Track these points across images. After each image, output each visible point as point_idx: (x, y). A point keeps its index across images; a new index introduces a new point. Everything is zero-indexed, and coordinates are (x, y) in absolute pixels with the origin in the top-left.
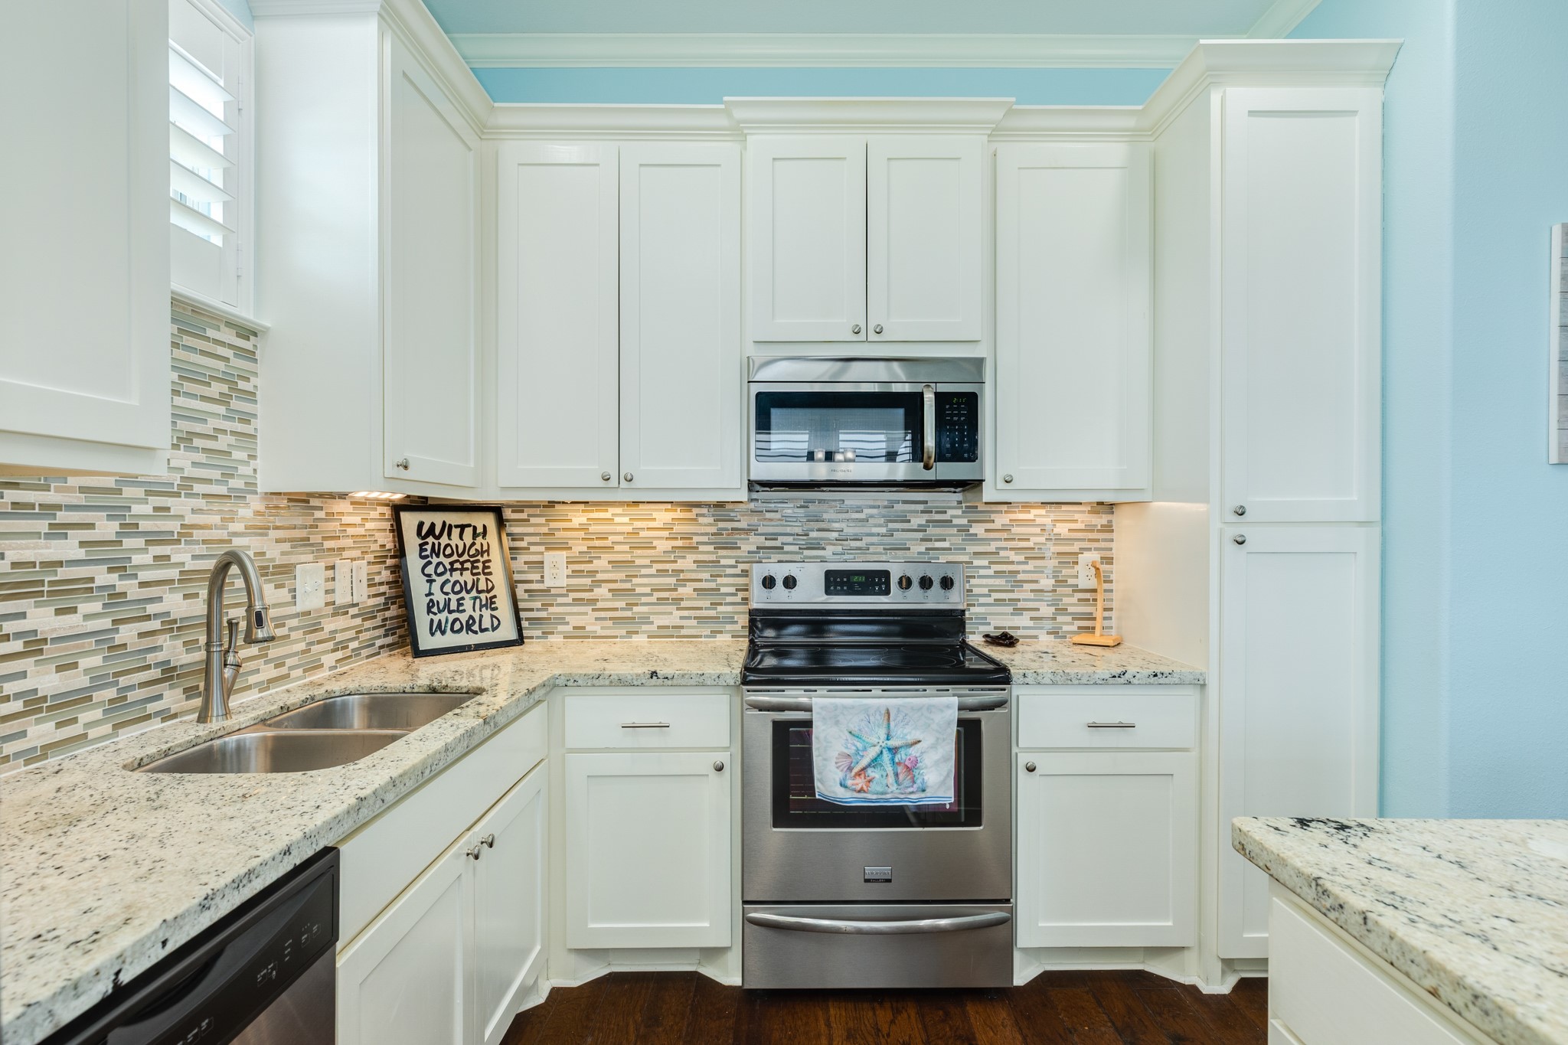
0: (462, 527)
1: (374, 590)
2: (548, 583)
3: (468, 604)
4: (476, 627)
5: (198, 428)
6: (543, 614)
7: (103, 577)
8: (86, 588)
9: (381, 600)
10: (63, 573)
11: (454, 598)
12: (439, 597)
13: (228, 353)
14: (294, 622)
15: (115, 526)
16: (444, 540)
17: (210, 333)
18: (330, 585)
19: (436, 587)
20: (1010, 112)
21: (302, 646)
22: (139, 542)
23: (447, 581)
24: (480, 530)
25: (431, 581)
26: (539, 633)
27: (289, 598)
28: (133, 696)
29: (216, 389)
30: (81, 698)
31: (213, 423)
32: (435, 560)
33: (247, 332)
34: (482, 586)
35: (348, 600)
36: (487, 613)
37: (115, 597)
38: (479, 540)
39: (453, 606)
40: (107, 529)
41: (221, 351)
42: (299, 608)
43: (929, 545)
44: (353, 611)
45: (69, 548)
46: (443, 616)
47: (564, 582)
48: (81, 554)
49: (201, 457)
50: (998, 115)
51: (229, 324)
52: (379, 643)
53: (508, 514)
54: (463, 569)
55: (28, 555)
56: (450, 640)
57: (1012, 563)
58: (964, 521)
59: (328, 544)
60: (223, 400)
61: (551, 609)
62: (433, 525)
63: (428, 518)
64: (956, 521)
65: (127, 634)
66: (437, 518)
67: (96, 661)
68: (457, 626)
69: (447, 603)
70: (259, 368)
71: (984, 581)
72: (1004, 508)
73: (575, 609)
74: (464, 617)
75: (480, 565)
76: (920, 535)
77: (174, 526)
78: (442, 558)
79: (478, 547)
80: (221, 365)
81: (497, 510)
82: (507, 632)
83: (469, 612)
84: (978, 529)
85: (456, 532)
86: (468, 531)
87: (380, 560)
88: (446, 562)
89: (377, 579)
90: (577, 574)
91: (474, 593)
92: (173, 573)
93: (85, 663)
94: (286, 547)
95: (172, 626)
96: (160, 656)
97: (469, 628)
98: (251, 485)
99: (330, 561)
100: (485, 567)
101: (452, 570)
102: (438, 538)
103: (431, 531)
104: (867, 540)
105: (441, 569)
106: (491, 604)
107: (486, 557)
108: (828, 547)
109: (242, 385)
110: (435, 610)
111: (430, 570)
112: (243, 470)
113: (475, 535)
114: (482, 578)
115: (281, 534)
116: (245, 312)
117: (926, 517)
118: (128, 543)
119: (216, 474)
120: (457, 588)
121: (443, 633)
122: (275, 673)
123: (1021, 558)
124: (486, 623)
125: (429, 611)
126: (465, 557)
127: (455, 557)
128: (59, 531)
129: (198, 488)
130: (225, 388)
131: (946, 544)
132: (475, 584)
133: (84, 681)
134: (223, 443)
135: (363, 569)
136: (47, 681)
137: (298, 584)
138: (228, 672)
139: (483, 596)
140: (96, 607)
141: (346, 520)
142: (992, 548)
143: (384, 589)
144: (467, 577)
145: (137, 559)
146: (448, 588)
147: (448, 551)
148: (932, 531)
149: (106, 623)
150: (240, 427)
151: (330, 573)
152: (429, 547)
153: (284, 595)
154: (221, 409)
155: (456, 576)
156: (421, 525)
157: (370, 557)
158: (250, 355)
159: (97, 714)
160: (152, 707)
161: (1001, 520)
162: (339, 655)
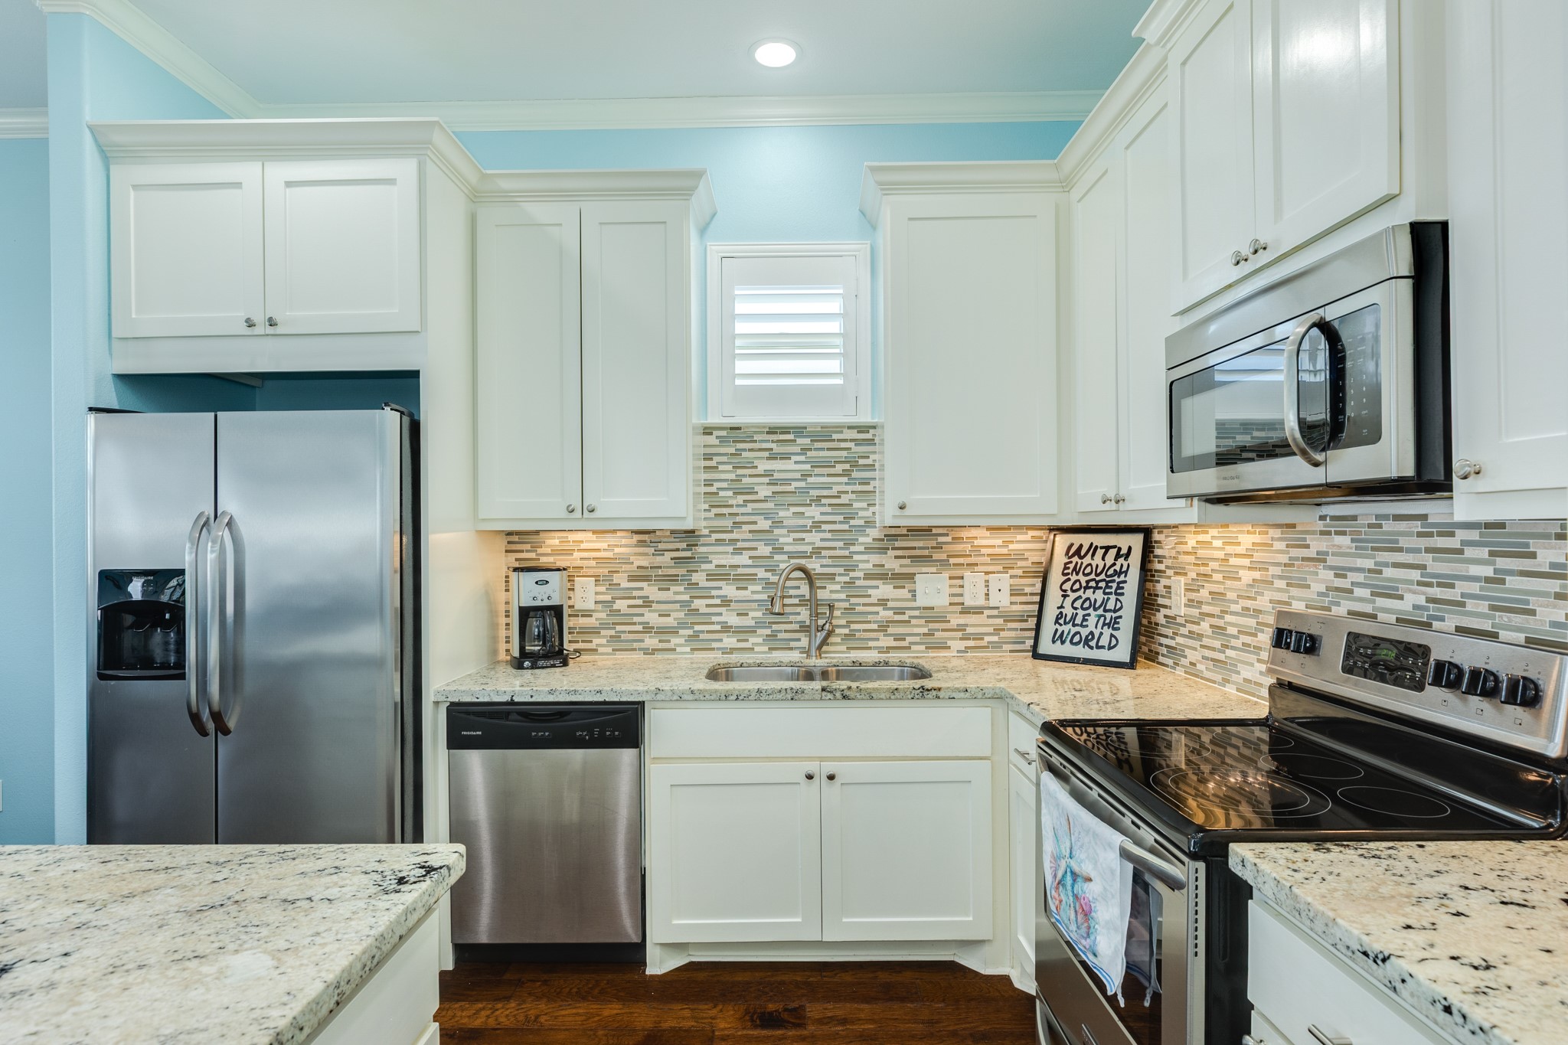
0: (1107, 549)
1: (1020, 599)
3: (1092, 620)
4: (1093, 643)
9: (1034, 607)
11: (1081, 613)
12: (1068, 611)
16: (1087, 560)
19: (1069, 601)
23: (1080, 597)
24: (1124, 551)
25: (1065, 596)
32: (1074, 578)
34: (1111, 605)
36: (1107, 632)
38: (1121, 560)
39: (1078, 621)
46: (1066, 628)
53: (1156, 535)
54: (1097, 588)
56: (1067, 650)
61: (1177, 638)
62: (1081, 546)
63: (1078, 540)
66: (1086, 540)
68: (1077, 639)
69: (1074, 617)
74: (1084, 632)
75: (1114, 585)
78: (1081, 577)
79: (1117, 568)
81: (1145, 532)
83: (1092, 628)
85: (1100, 553)
86: (1113, 552)
87: (1030, 575)
88: (1083, 579)
89: (1027, 590)
91: (1100, 612)
97: (1087, 642)
98: (871, 524)
100: (1118, 588)
101: (1087, 588)
102: (1081, 558)
103: (1078, 552)
106: (1113, 624)
107: (1122, 578)
110: (1061, 621)
111: (1067, 586)
113: (1118, 556)
114: (1113, 597)
120: (1087, 605)
121: (1063, 643)
124: (1104, 641)
125: (1057, 622)
126: (1103, 576)
127: (1093, 576)
132: (1104, 603)
134: (844, 499)
135: (1002, 581)
137: (920, 587)
139: (1108, 615)
144: (1099, 596)
146: (1078, 604)
147: (1088, 570)
151: (957, 582)
152: (1072, 566)
155: (1089, 592)
156: (1070, 545)
157: (1019, 572)
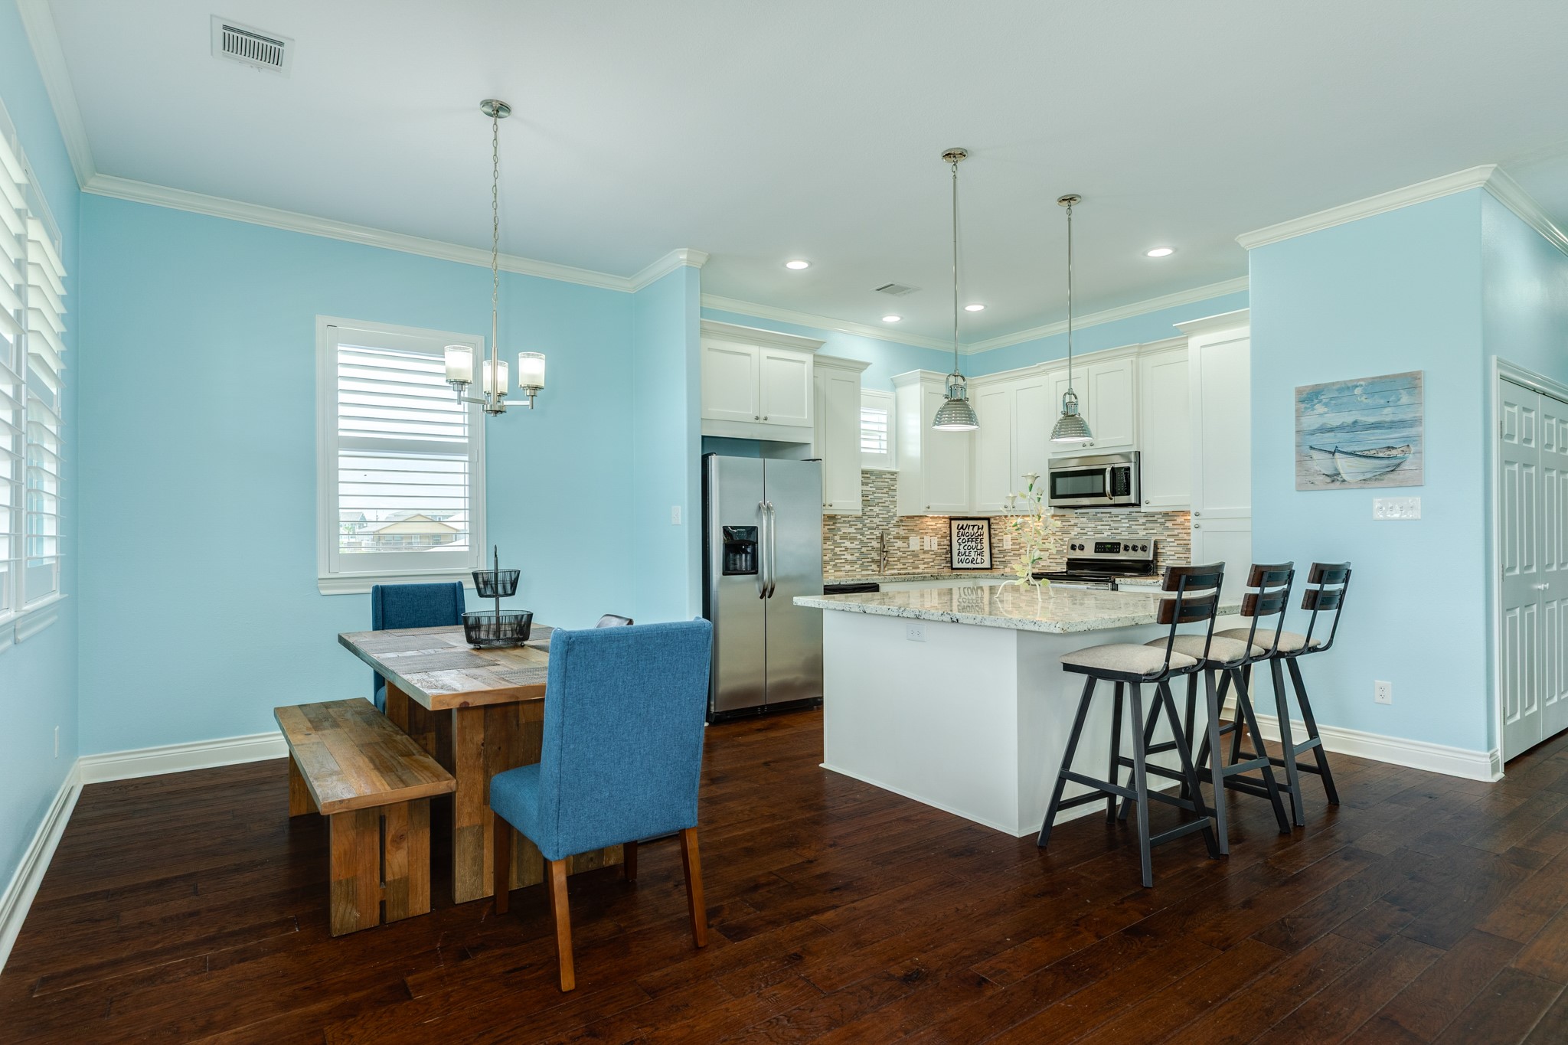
0: (974, 526)
1: (940, 547)
2: (1005, 547)
3: (972, 553)
4: (974, 562)
5: (880, 501)
6: (1004, 560)
7: (859, 537)
8: (855, 538)
9: (945, 551)
10: (851, 535)
11: (968, 551)
12: (962, 550)
13: (888, 480)
14: (909, 553)
15: (861, 525)
16: (966, 530)
17: (884, 476)
18: (922, 544)
19: (962, 547)
21: (912, 561)
22: (867, 529)
23: (966, 545)
24: (981, 527)
25: (960, 545)
26: (1002, 567)
27: (907, 546)
28: (865, 564)
29: (885, 490)
30: (854, 562)
31: (884, 499)
32: (962, 538)
33: (893, 474)
34: (979, 548)
35: (929, 549)
36: (979, 557)
37: (862, 541)
39: (967, 554)
41: (886, 480)
42: (910, 549)
43: (1148, 531)
44: (933, 553)
45: (852, 530)
46: (963, 557)
47: (1010, 547)
48: (855, 531)
49: (881, 508)
51: (889, 473)
52: (943, 565)
53: (992, 521)
54: (972, 541)
55: (845, 531)
56: (965, 565)
59: (921, 531)
60: (887, 493)
61: (1006, 558)
62: (963, 525)
63: (961, 523)
65: (864, 550)
66: (965, 523)
67: (858, 555)
68: (968, 561)
69: (965, 553)
70: (897, 482)
73: (1014, 558)
74: (970, 558)
76: (1143, 527)
77: (875, 525)
78: (965, 537)
79: (979, 533)
80: (886, 484)
81: (988, 519)
82: (987, 564)
83: (973, 556)
85: (971, 528)
86: (976, 527)
87: (943, 537)
88: (966, 538)
89: (942, 543)
90: (1014, 544)
91: (975, 550)
92: (875, 537)
93: (856, 554)
94: (906, 531)
95: (874, 549)
96: (871, 556)
97: (972, 562)
98: (895, 515)
99: (922, 536)
100: (981, 541)
101: (968, 541)
102: (964, 530)
103: (962, 527)
104: (1120, 529)
105: (964, 541)
106: (981, 554)
107: (981, 537)
108: (1105, 533)
109: (892, 488)
110: (960, 554)
111: (960, 541)
112: (892, 510)
113: (979, 529)
114: (979, 544)
115: (904, 528)
116: (893, 469)
117: (1146, 519)
118: (864, 529)
119: (885, 512)
120: (969, 548)
121: (962, 562)
122: (902, 567)
124: (979, 561)
125: (958, 555)
126: (974, 536)
127: (970, 536)
128: (851, 526)
129: (880, 516)
130: (887, 490)
131: (1154, 531)
132: (976, 547)
133: (855, 559)
134: (887, 504)
135: (935, 540)
136: (849, 557)
137: (910, 542)
138: (885, 562)
139: (979, 551)
140: (858, 543)
141: (928, 523)
143: (945, 547)
144: (974, 544)
145: (866, 533)
146: (966, 548)
147: (968, 534)
148: (1148, 525)
149: (860, 547)
150: (891, 499)
151: (922, 540)
152: (960, 533)
153: (905, 545)
154: (887, 495)
155: (969, 543)
156: (959, 525)
157: (940, 536)
158: (895, 479)
159: (858, 566)
160: (869, 568)
162: (926, 566)
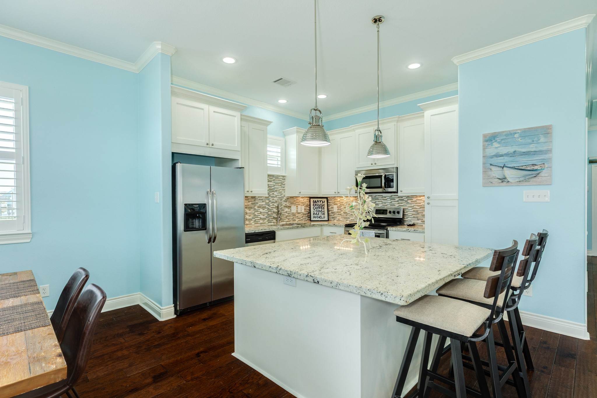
0: (320, 201)
1: (305, 211)
2: (334, 211)
3: (320, 214)
5: (277, 189)
6: (334, 216)
7: (267, 206)
8: (265, 207)
9: (308, 212)
10: (263, 206)
11: (318, 213)
12: (315, 212)
13: (281, 180)
14: (291, 214)
15: (268, 201)
16: (317, 203)
17: (279, 178)
18: (297, 209)
19: (315, 211)
20: (399, 117)
21: (292, 217)
22: (271, 203)
23: (317, 210)
24: (323, 201)
25: (314, 210)
26: (333, 220)
27: (290, 211)
28: (270, 220)
29: (280, 184)
30: (265, 219)
31: (279, 189)
32: (315, 206)
33: (284, 176)
34: (323, 211)
35: (300, 212)
36: (323, 215)
37: (268, 209)
38: (323, 203)
39: (317, 214)
40: (267, 201)
41: (280, 180)
42: (292, 212)
43: (399, 205)
44: (302, 213)
45: (264, 203)
46: (315, 215)
47: (336, 211)
48: (265, 204)
49: (278, 193)
50: (397, 119)
51: (281, 176)
52: (307, 219)
53: (329, 199)
54: (320, 208)
55: (260, 204)
56: (316, 219)
57: (417, 209)
58: (406, 200)
59: (297, 204)
60: (281, 185)
61: (335, 215)
62: (316, 201)
63: (315, 200)
64: (405, 200)
65: (269, 213)
66: (316, 200)
67: (266, 215)
69: (317, 213)
70: (286, 181)
71: (411, 213)
72: (415, 197)
73: (338, 216)
74: (319, 216)
75: (323, 207)
76: (397, 202)
77: (275, 201)
78: (316, 206)
79: (323, 204)
80: (280, 181)
81: (327, 198)
82: (326, 219)
83: (320, 215)
84: (409, 201)
85: (319, 202)
86: (321, 202)
87: (307, 206)
88: (317, 207)
89: (306, 209)
90: (338, 209)
91: (321, 212)
92: (275, 206)
93: (265, 215)
94: (290, 204)
95: (274, 212)
96: (273, 216)
97: (320, 218)
98: (285, 196)
99: (297, 206)
100: (324, 208)
101: (318, 208)
102: (316, 203)
104: (387, 203)
105: (316, 208)
106: (324, 214)
107: (324, 206)
108: (380, 205)
109: (283, 183)
110: (314, 214)
111: (314, 208)
112: (283, 194)
113: (323, 202)
114: (323, 209)
115: (289, 202)
116: (284, 174)
117: (399, 199)
118: (270, 203)
119: (280, 195)
120: (318, 211)
121: (315, 218)
122: (288, 220)
123: (419, 208)
124: (323, 217)
125: (313, 214)
126: (320, 206)
127: (319, 206)
128: (263, 201)
129: (277, 196)
130: (281, 184)
131: (403, 205)
132: (322, 210)
133: (265, 217)
134: (280, 191)
135: (303, 207)
136: (262, 217)
137: (292, 209)
138: (280, 218)
139: (323, 212)
140: (266, 210)
141: (300, 200)
142: (413, 205)
143: (307, 211)
144: (320, 209)
145: (270, 205)
146: (317, 211)
147: (318, 205)
148: (400, 202)
149: (267, 211)
150: (283, 189)
151: (297, 208)
152: (315, 204)
153: (289, 210)
154: (280, 187)
156: (314, 201)
157: (305, 206)
158: (284, 179)
159: (267, 221)
160: (272, 221)
161: (414, 199)
162: (299, 220)
